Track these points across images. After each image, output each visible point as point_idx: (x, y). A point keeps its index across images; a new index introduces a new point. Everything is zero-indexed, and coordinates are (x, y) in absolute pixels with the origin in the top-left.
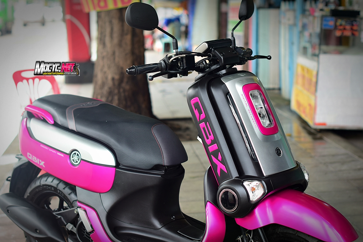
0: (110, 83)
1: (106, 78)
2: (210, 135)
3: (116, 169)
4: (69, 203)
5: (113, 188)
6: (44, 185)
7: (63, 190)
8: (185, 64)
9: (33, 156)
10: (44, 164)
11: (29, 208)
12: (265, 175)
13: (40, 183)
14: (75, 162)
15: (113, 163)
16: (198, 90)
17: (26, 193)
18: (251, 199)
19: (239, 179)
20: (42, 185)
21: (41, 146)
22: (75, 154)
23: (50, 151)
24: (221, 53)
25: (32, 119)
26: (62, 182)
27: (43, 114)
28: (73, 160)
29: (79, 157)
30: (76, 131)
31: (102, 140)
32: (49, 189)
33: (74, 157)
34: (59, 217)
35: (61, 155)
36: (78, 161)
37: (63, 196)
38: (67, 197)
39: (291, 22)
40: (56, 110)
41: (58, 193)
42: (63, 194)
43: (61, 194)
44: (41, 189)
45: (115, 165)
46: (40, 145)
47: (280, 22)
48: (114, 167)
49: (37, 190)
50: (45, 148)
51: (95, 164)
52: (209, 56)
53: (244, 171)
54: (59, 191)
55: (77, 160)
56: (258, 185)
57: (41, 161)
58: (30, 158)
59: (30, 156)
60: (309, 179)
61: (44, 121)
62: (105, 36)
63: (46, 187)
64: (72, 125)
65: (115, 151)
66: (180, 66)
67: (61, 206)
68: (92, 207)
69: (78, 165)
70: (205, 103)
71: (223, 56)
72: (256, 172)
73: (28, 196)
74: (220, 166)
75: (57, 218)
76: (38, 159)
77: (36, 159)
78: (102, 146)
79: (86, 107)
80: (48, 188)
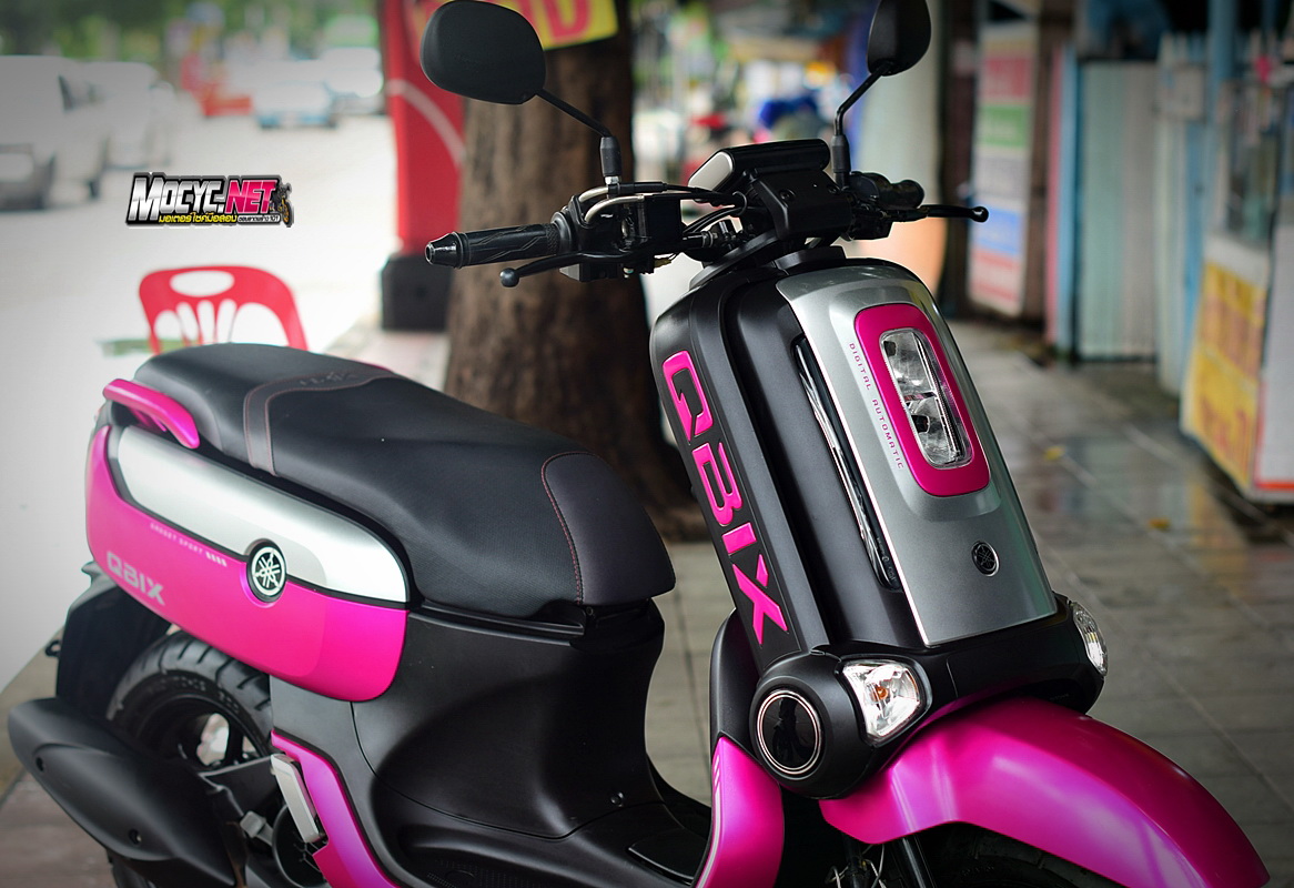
0: (507, 321)
1: (495, 305)
2: (729, 490)
3: (407, 614)
4: (258, 738)
5: (400, 686)
6: (172, 673)
7: (238, 691)
8: (643, 230)
9: (127, 565)
10: (161, 593)
11: (111, 752)
12: (926, 641)
13: (160, 665)
14: (265, 587)
15: (399, 594)
16: (690, 323)
17: (113, 703)
18: (869, 730)
19: (828, 654)
20: (164, 672)
21: (152, 526)
22: (266, 556)
23: (182, 547)
24: (780, 192)
25: (127, 431)
26: (234, 662)
27: (164, 412)
28: (260, 580)
29: (280, 568)
30: (273, 473)
31: (361, 509)
32: (190, 689)
33: (264, 569)
34: (220, 788)
35: (219, 560)
36: (276, 583)
37: (236, 712)
38: (249, 716)
39: (1193, 110)
40: (211, 399)
41: (219, 702)
42: (236, 706)
43: (232, 704)
44: (164, 688)
45: (404, 600)
46: (148, 523)
47: (1154, 110)
48: (403, 606)
49: (150, 690)
50: (165, 533)
51: (333, 593)
52: (738, 202)
53: (852, 626)
54: (222, 695)
55: (274, 581)
56: (899, 676)
57: (150, 582)
58: (117, 571)
59: (114, 563)
60: (1105, 664)
61: (168, 437)
62: (492, 152)
63: (180, 681)
64: (260, 451)
65: (407, 547)
66: (626, 235)
67: (234, 751)
68: (323, 752)
69: (275, 598)
70: (711, 374)
71: (787, 202)
72: (895, 630)
73: (119, 713)
74: (763, 606)
75: (209, 793)
76: (142, 577)
77: (134, 575)
78: (361, 530)
79: (321, 389)
80: (186, 683)
